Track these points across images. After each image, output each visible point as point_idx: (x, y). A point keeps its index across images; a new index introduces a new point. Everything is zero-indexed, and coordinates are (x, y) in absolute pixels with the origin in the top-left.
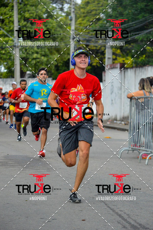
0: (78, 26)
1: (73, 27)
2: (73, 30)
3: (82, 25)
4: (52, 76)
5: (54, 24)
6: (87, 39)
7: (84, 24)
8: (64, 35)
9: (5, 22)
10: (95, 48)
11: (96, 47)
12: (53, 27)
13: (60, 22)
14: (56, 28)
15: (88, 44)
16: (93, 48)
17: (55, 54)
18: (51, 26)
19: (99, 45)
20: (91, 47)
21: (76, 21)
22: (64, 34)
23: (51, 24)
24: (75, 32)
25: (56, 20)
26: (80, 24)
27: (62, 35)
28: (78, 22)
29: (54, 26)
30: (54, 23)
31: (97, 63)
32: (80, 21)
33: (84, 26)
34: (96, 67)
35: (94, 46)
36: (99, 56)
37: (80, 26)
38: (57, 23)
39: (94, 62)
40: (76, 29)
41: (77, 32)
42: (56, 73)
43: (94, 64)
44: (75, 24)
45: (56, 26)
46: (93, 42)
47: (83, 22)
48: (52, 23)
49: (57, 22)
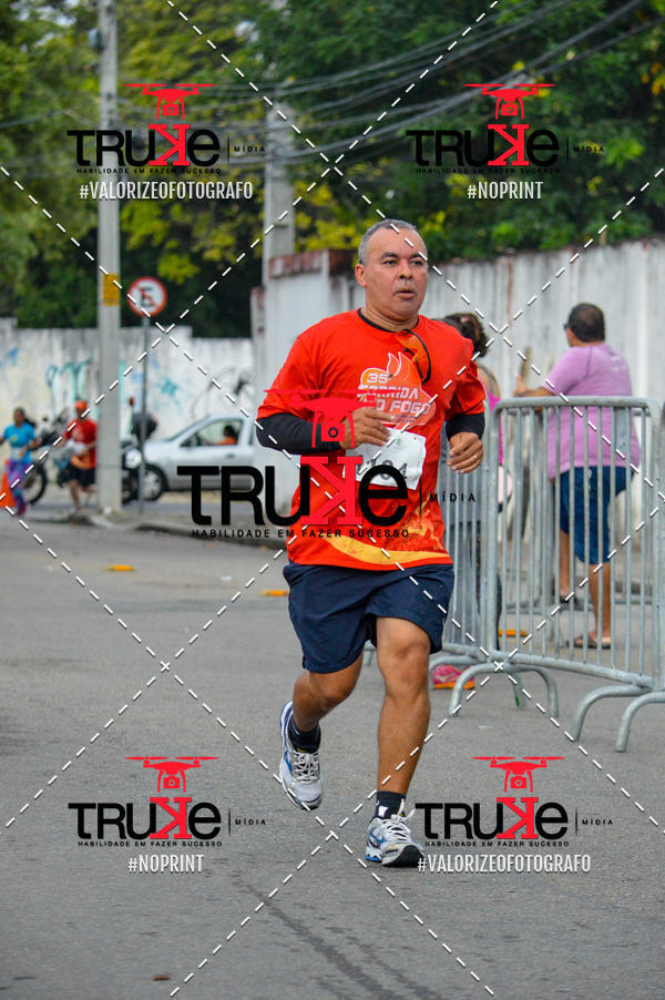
0: (133, 75)
1: (109, 83)
2: (109, 97)
3: (154, 68)
4: (17, 311)
5: (22, 68)
7: (163, 68)
8: (67, 117)
11: (220, 173)
12: (14, 83)
13: (46, 58)
14: (32, 87)
17: (27, 207)
18: (8, 76)
19: (234, 165)
21: (121, 57)
22: (69, 112)
23: (4, 68)
24: (120, 106)
25: (29, 50)
26: (142, 65)
27: (57, 117)
28: (132, 59)
29: (18, 74)
30: (21, 63)
31: (226, 248)
32: (139, 54)
33: (162, 78)
34: (220, 267)
36: (232, 219)
37: (142, 77)
38: (33, 64)
39: (212, 247)
40: (125, 91)
41: (127, 103)
42: (34, 294)
43: (213, 254)
44: (120, 68)
45: (28, 78)
47: (156, 58)
48: (10, 63)
49: (31, 59)
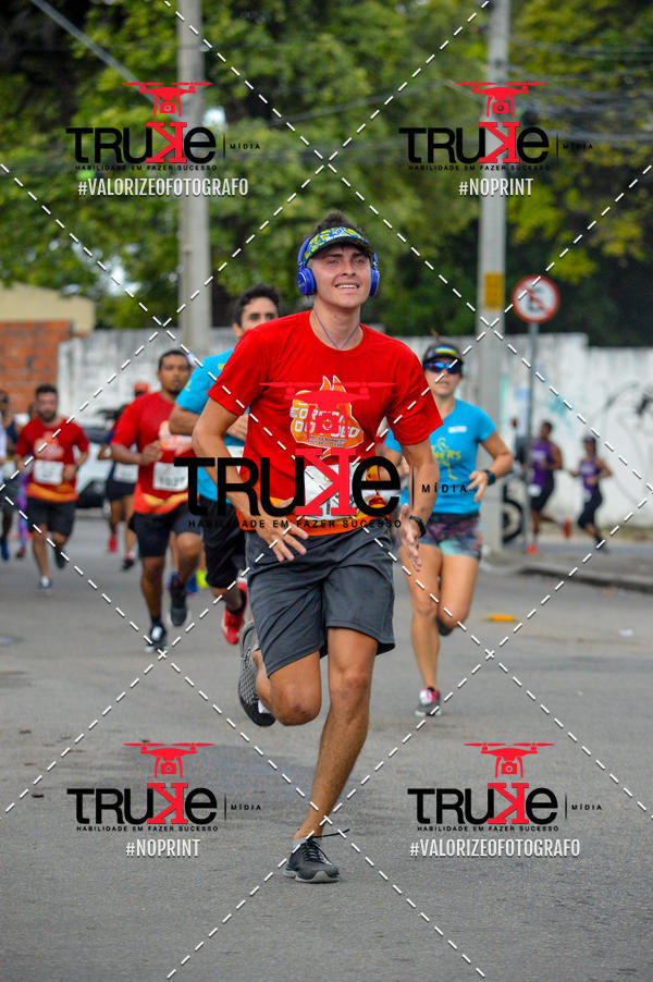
0: (526, 38)
1: (499, 48)
2: (498, 64)
3: (553, 30)
4: (385, 317)
5: (396, 33)
6: (576, 108)
7: (562, 27)
8: (448, 89)
9: (129, 22)
10: (618, 160)
11: (626, 152)
12: (388, 50)
13: (426, 20)
14: (408, 54)
15: (580, 136)
16: (606, 161)
17: (398, 196)
18: (381, 42)
19: (640, 143)
20: (599, 154)
21: (515, 14)
22: (452, 84)
23: (377, 33)
24: (511, 74)
25: (408, 11)
26: (539, 26)
27: (437, 89)
28: (527, 19)
29: (393, 39)
30: (398, 26)
31: (630, 241)
32: (535, 13)
33: (560, 41)
34: (624, 264)
35: (614, 150)
36: (639, 206)
37: (538, 40)
38: (413, 28)
39: (614, 240)
40: (517, 57)
41: (518, 70)
42: (404, 296)
43: (615, 249)
44: (513, 29)
45: (405, 43)
46: (607, 124)
47: (555, 16)
48: (384, 27)
49: (409, 22)
